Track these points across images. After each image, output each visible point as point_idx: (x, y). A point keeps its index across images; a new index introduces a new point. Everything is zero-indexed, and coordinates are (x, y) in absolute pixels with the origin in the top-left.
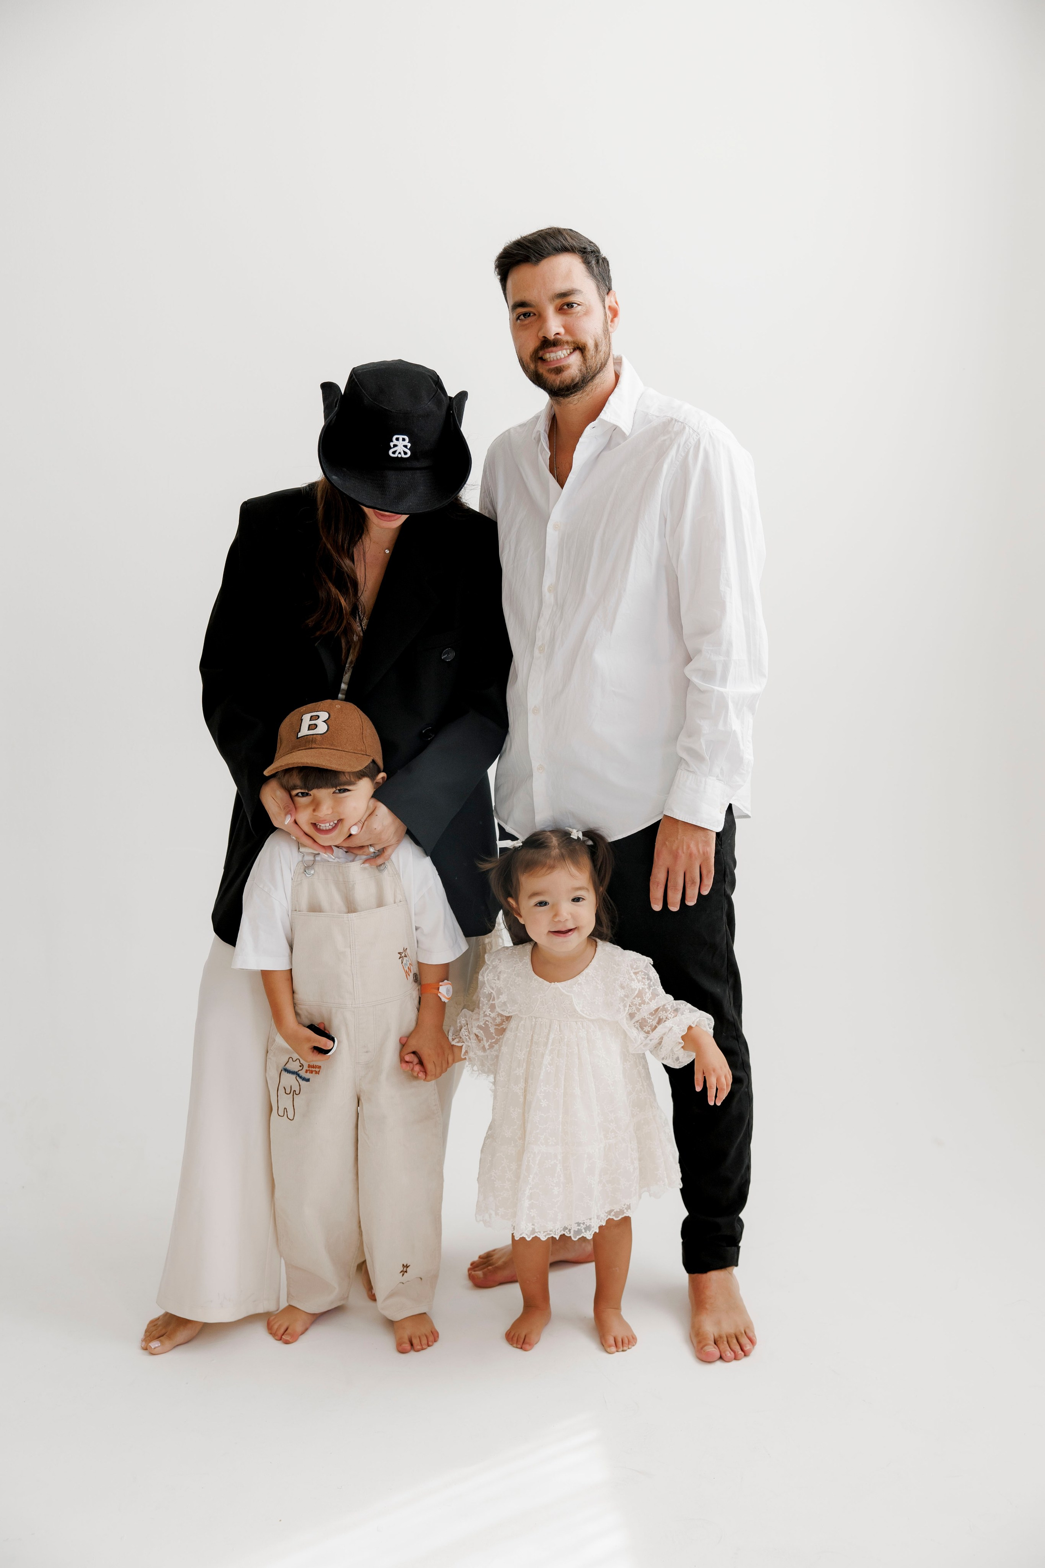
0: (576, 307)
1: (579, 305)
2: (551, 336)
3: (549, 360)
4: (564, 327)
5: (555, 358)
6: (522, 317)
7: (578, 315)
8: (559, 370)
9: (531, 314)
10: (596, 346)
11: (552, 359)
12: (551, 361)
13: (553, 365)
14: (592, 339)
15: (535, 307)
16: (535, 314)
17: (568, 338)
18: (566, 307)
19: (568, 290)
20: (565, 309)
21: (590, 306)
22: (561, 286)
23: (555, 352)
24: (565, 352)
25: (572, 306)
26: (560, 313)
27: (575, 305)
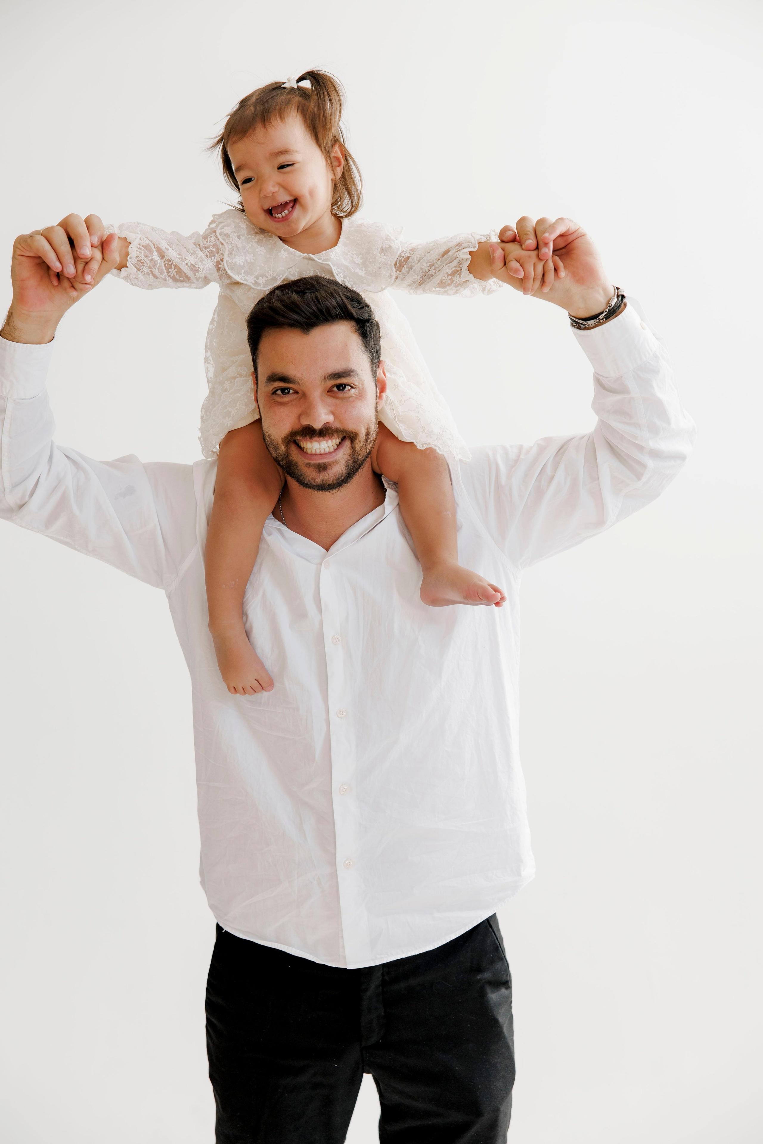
0: (349, 390)
1: (352, 387)
2: (318, 425)
3: (309, 452)
4: (333, 413)
5: (318, 452)
6: (279, 392)
7: (350, 399)
8: (322, 468)
9: (291, 391)
10: (367, 435)
11: (314, 452)
12: (312, 455)
13: (315, 460)
14: (364, 428)
15: (299, 384)
16: (296, 392)
17: (337, 425)
18: (335, 389)
19: (343, 371)
20: (335, 392)
21: (363, 388)
22: (336, 366)
23: (319, 442)
24: (330, 442)
25: (345, 388)
26: (329, 395)
27: (348, 388)
